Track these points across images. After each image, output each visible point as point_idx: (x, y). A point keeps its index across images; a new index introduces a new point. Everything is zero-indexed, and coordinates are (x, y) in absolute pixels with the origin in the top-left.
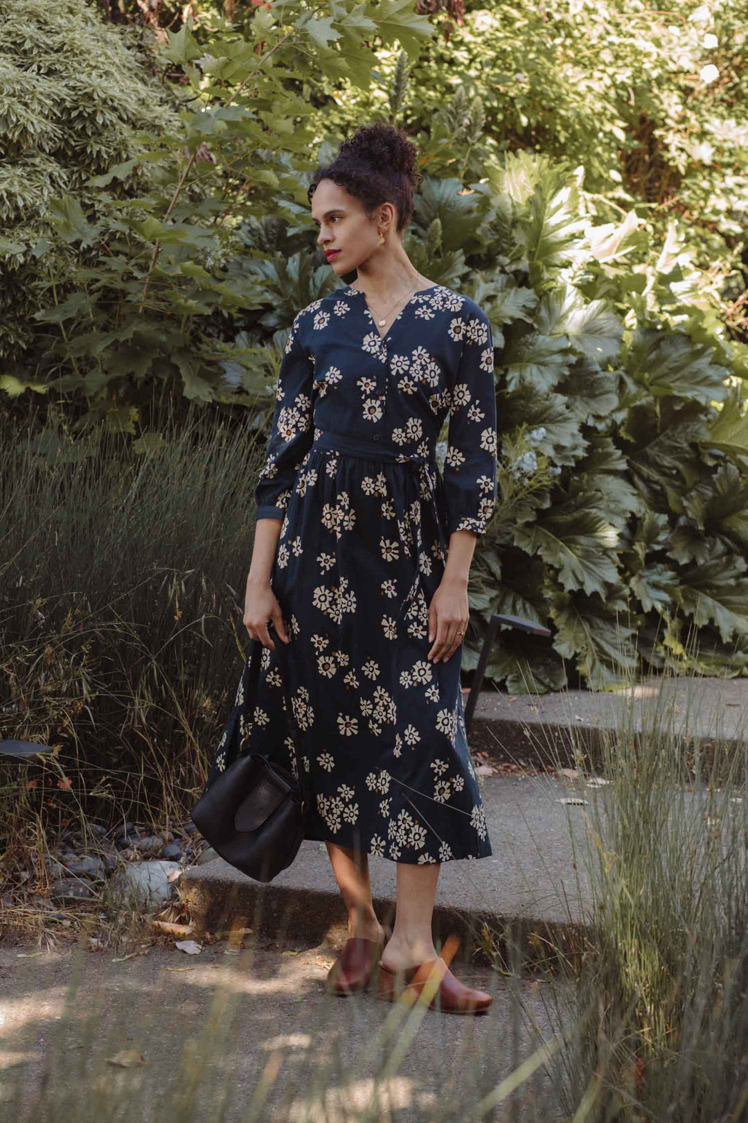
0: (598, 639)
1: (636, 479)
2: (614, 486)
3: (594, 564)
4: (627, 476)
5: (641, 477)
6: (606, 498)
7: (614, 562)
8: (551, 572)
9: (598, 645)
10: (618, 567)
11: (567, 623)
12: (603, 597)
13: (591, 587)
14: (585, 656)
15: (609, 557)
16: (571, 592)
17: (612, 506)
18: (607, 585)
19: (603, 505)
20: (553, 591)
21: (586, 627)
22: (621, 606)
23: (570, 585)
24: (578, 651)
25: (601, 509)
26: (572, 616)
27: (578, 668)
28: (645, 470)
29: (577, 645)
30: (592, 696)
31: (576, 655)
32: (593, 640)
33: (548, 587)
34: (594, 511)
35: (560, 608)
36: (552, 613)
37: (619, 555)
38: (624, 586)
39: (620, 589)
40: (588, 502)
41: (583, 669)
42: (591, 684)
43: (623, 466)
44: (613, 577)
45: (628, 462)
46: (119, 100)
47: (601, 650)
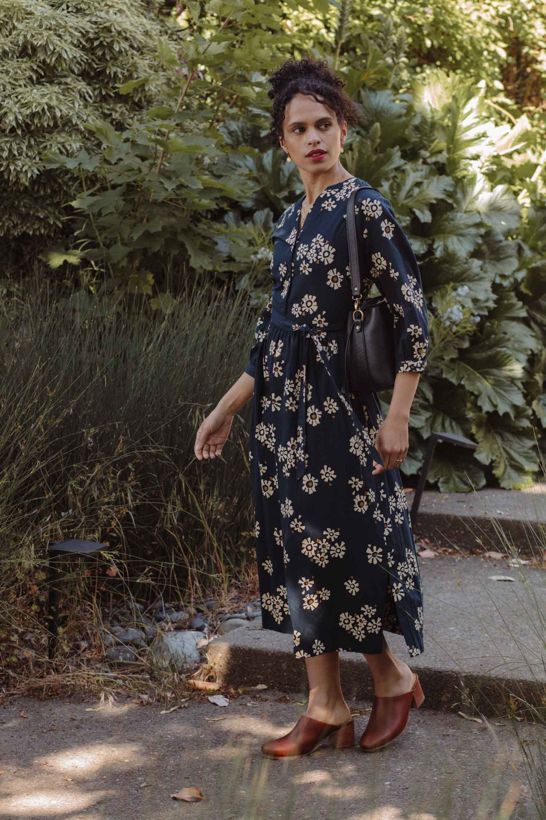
0: (508, 449)
1: (532, 324)
2: (516, 330)
3: (505, 391)
4: (526, 322)
5: (537, 322)
6: (512, 339)
7: (519, 389)
8: (472, 398)
9: (507, 453)
10: (523, 393)
11: (485, 436)
12: (512, 416)
13: (503, 409)
14: (499, 463)
15: (516, 385)
16: (488, 413)
17: (517, 345)
18: (515, 407)
19: (510, 345)
20: (474, 412)
21: (499, 440)
22: (526, 423)
23: (487, 408)
24: (494, 459)
25: (509, 348)
26: (488, 431)
27: (494, 472)
28: (539, 317)
29: (493, 454)
30: (505, 494)
31: (493, 461)
32: (504, 449)
33: (470, 409)
34: (504, 349)
35: (480, 425)
36: (474, 429)
37: (522, 383)
38: (527, 407)
39: (525, 410)
40: (499, 343)
41: (497, 472)
42: (504, 484)
43: (523, 314)
44: (519, 400)
45: (527, 311)
47: (511, 458)
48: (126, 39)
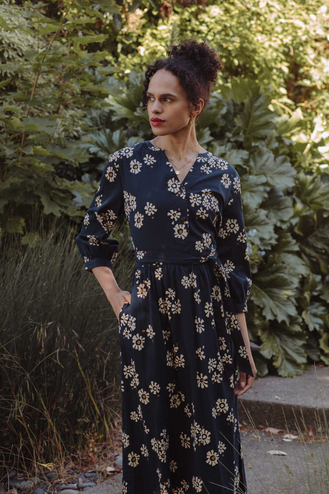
0: (284, 347)
1: (303, 255)
2: (291, 260)
3: (283, 305)
4: (298, 254)
5: (306, 254)
6: (288, 267)
7: (293, 303)
8: (259, 310)
9: (284, 350)
10: (295, 306)
11: (268, 338)
12: (288, 323)
13: (281, 318)
14: (278, 357)
15: (290, 300)
16: (270, 321)
17: (291, 271)
18: (290, 317)
19: (286, 271)
20: (260, 320)
21: (278, 340)
22: (297, 328)
23: (269, 317)
24: (274, 354)
25: (285, 274)
26: (270, 333)
27: (274, 364)
28: (308, 250)
29: (273, 350)
30: (282, 381)
31: (273, 356)
32: (282, 347)
33: (257, 318)
34: (282, 275)
35: (264, 330)
36: (259, 333)
37: (296, 299)
38: (299, 317)
39: (296, 319)
40: (279, 270)
41: (276, 364)
42: (281, 373)
43: (296, 248)
44: (293, 312)
45: (299, 246)
46: (18, 44)
47: (286, 353)
48: (15, 50)
